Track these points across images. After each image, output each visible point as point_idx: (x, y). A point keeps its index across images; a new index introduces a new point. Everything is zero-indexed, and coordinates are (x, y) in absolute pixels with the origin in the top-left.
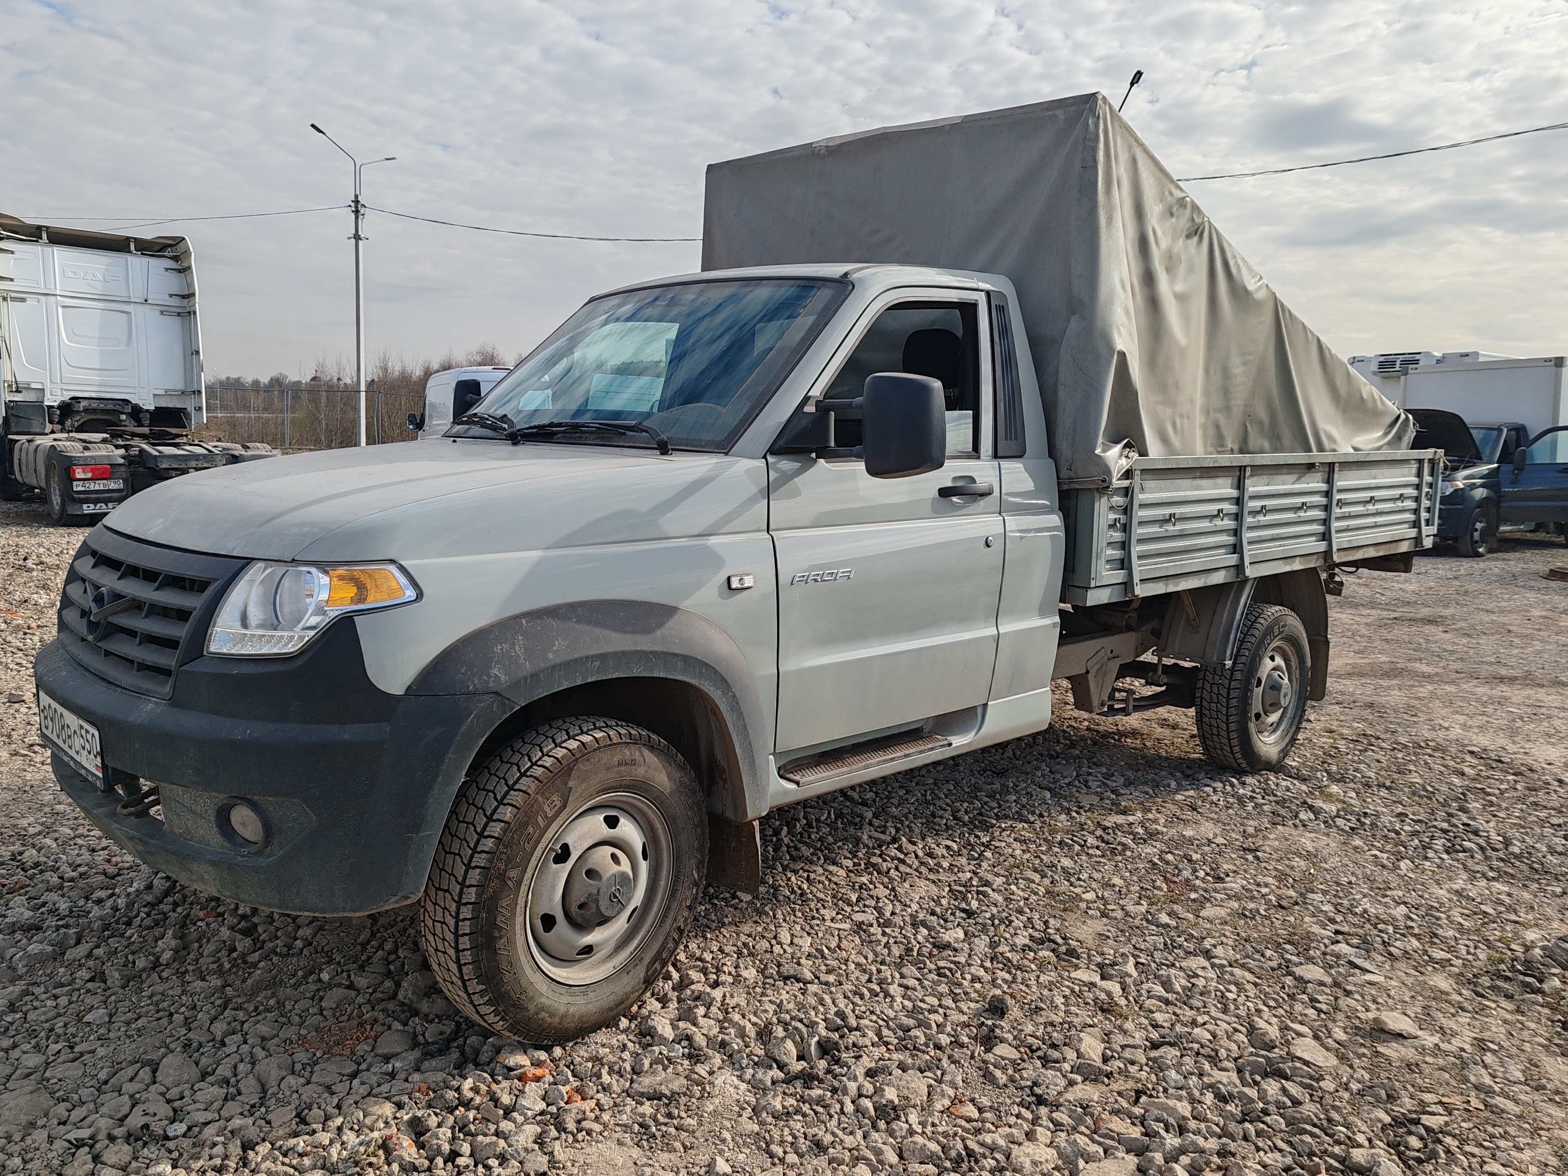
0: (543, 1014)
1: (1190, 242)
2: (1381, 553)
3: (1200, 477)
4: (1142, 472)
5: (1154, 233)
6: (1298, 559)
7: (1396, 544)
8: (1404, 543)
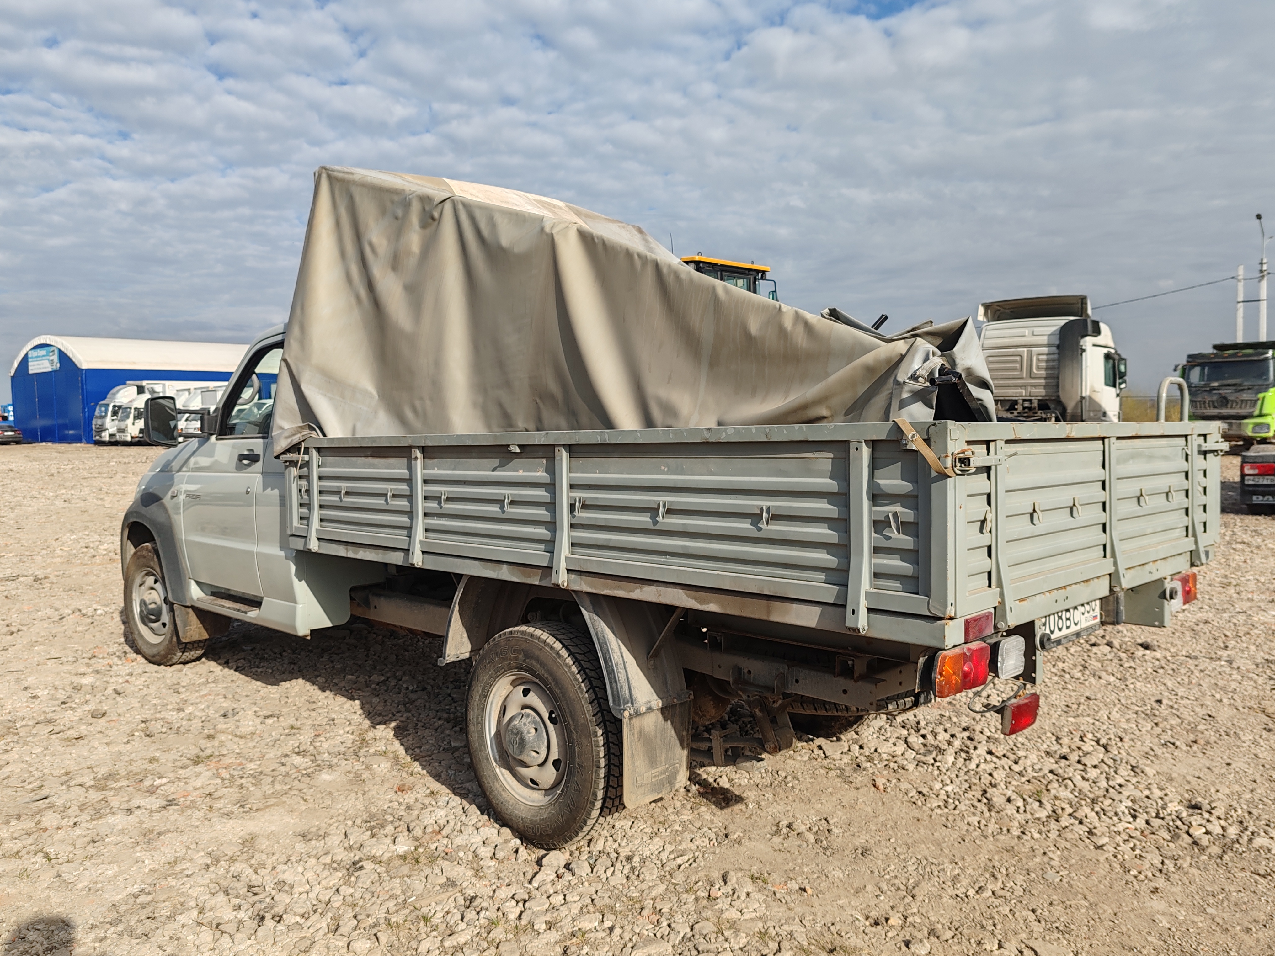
1: (428, 231)
2: (712, 607)
3: (372, 456)
4: (319, 450)
5: (371, 245)
6: (505, 566)
7: (764, 602)
8: (795, 606)
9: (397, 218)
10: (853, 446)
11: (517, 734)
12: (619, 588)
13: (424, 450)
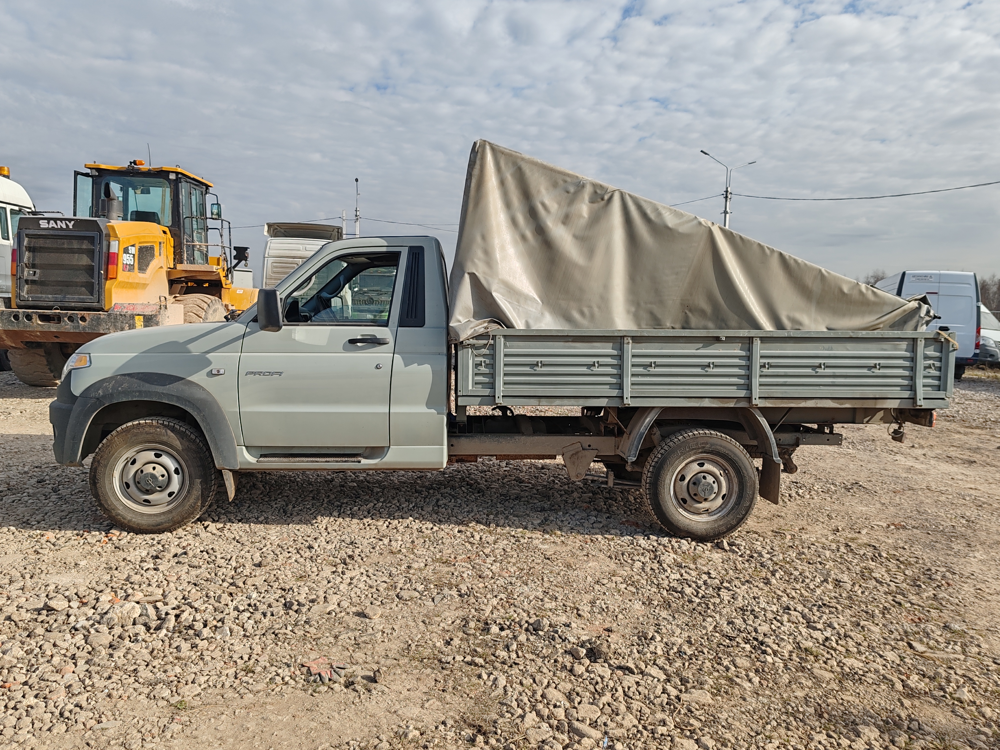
0: (119, 517)
1: (596, 206)
2: (847, 406)
3: (572, 342)
4: (505, 336)
5: (543, 205)
6: (707, 399)
7: (874, 401)
8: (889, 401)
9: (568, 192)
10: (919, 340)
11: (708, 486)
12: (792, 403)
13: (633, 338)
